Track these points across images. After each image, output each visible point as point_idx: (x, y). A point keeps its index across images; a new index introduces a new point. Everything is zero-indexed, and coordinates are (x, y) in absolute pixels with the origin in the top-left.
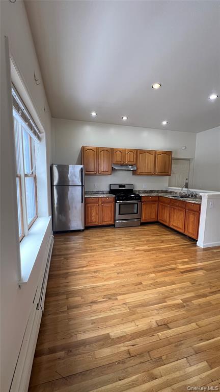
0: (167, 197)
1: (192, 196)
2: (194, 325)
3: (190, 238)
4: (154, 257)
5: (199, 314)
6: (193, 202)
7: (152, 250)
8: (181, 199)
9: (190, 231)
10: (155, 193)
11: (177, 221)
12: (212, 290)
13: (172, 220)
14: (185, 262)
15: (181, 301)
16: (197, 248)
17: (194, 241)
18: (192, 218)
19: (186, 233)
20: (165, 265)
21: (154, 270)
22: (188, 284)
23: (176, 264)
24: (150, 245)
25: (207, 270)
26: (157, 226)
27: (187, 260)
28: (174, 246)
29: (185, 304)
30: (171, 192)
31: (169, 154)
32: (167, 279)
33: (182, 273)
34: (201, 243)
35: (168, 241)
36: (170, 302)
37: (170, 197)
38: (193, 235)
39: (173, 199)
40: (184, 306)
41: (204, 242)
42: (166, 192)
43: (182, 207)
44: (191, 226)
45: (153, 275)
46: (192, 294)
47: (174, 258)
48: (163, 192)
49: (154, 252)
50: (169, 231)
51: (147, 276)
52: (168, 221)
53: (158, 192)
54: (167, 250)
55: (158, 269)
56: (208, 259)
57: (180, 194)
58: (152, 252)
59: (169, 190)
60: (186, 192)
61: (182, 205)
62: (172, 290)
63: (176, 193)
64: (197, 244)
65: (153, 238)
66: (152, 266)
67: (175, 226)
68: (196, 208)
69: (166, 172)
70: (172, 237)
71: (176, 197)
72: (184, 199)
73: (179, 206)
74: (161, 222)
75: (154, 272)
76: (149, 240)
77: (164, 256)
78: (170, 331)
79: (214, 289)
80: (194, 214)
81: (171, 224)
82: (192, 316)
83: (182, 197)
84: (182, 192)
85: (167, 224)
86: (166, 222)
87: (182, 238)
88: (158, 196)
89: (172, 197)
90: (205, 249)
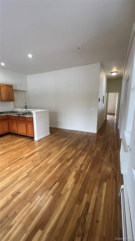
0: (13, 115)
1: (29, 113)
2: (34, 182)
3: (31, 137)
4: (9, 156)
5: (36, 175)
6: (29, 117)
7: (7, 152)
8: (22, 116)
9: (30, 133)
10: (5, 113)
11: (21, 129)
12: (42, 160)
13: (18, 129)
14: (29, 151)
15: (26, 174)
16: (35, 141)
17: (33, 138)
18: (30, 126)
19: (28, 135)
20: (16, 159)
21: (9, 164)
22: (31, 162)
23: (23, 155)
24: (5, 150)
25: (39, 152)
26: (10, 136)
27: (29, 150)
28: (21, 145)
29: (29, 175)
30: (16, 112)
31: (11, 86)
32: (18, 166)
33: (27, 158)
34: (36, 139)
35: (18, 143)
36: (19, 179)
37: (15, 115)
38: (32, 135)
39: (17, 116)
40: (28, 176)
41: (38, 137)
42: (13, 112)
43: (23, 121)
44: (30, 131)
45: (9, 168)
46: (33, 167)
47: (22, 152)
48: (11, 112)
49: (8, 153)
50: (19, 137)
51: (4, 171)
52: (16, 131)
53: (7, 112)
54: (18, 149)
55: (12, 162)
56: (40, 145)
57: (22, 112)
58: (6, 154)
59: (15, 111)
60: (25, 111)
61: (23, 120)
62: (21, 170)
63: (19, 112)
64: (35, 140)
65: (7, 144)
66: (7, 162)
67: (21, 133)
68: (31, 120)
69: (10, 98)
70: (20, 140)
71: (20, 115)
72: (24, 115)
73: (21, 120)
74: (13, 132)
75: (9, 166)
76: (4, 146)
77: (15, 153)
78: (20, 194)
79: (42, 159)
80: (31, 123)
81: (19, 132)
82: (32, 178)
83: (23, 114)
84: (23, 111)
85: (16, 133)
86: (15, 131)
87: (26, 139)
88: (7, 116)
89: (16, 115)
90: (39, 141)
